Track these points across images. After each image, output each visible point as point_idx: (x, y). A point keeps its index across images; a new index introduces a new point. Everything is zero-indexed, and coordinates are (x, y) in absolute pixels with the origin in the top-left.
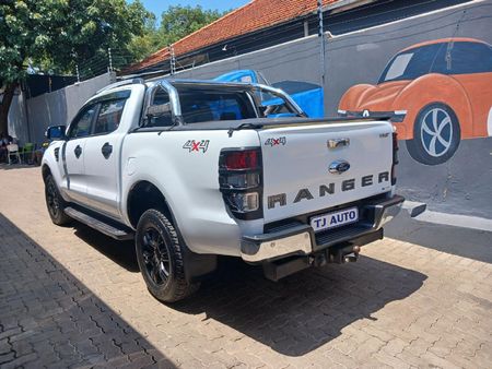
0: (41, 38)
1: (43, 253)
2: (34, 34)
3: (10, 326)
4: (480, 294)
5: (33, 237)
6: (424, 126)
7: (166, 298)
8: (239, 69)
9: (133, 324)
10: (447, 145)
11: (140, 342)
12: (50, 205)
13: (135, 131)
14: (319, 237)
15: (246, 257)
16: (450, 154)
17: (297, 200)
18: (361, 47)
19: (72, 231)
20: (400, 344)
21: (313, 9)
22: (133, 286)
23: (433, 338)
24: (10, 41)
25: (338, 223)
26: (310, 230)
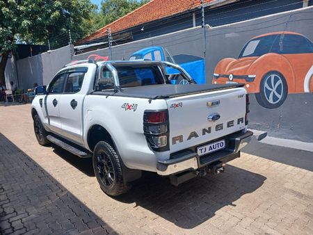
0: (25, 22)
1: (36, 165)
2: (20, 20)
3: (21, 212)
4: (297, 189)
5: (28, 154)
6: (266, 85)
7: (112, 194)
8: (152, 45)
9: (93, 210)
10: (280, 97)
11: (98, 221)
12: (37, 133)
13: (91, 94)
14: (202, 159)
15: (160, 173)
16: (281, 102)
17: (189, 138)
18: (228, 35)
19: (51, 149)
20: (249, 220)
21: (198, 5)
22: (92, 185)
23: (268, 217)
24: (5, 24)
25: (214, 150)
26: (197, 156)
